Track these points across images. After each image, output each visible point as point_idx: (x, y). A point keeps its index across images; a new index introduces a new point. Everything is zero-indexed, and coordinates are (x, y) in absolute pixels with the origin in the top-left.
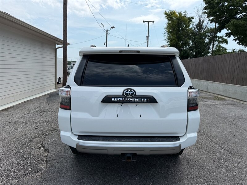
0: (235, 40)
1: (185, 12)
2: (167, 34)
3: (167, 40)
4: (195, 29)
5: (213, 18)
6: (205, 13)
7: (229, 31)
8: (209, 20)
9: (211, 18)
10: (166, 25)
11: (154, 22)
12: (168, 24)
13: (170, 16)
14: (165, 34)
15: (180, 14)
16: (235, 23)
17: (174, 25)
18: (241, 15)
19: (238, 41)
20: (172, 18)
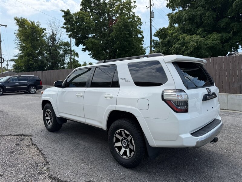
0: (90, 54)
1: (38, 22)
2: (18, 42)
3: (19, 48)
4: (48, 40)
5: (70, 33)
6: (63, 27)
7: (85, 47)
8: (67, 35)
9: (69, 33)
10: (17, 32)
11: (6, 26)
12: (20, 31)
13: (21, 23)
14: (16, 42)
15: (33, 23)
16: (92, 41)
17: (28, 33)
18: (92, 35)
19: (91, 56)
20: (24, 26)
